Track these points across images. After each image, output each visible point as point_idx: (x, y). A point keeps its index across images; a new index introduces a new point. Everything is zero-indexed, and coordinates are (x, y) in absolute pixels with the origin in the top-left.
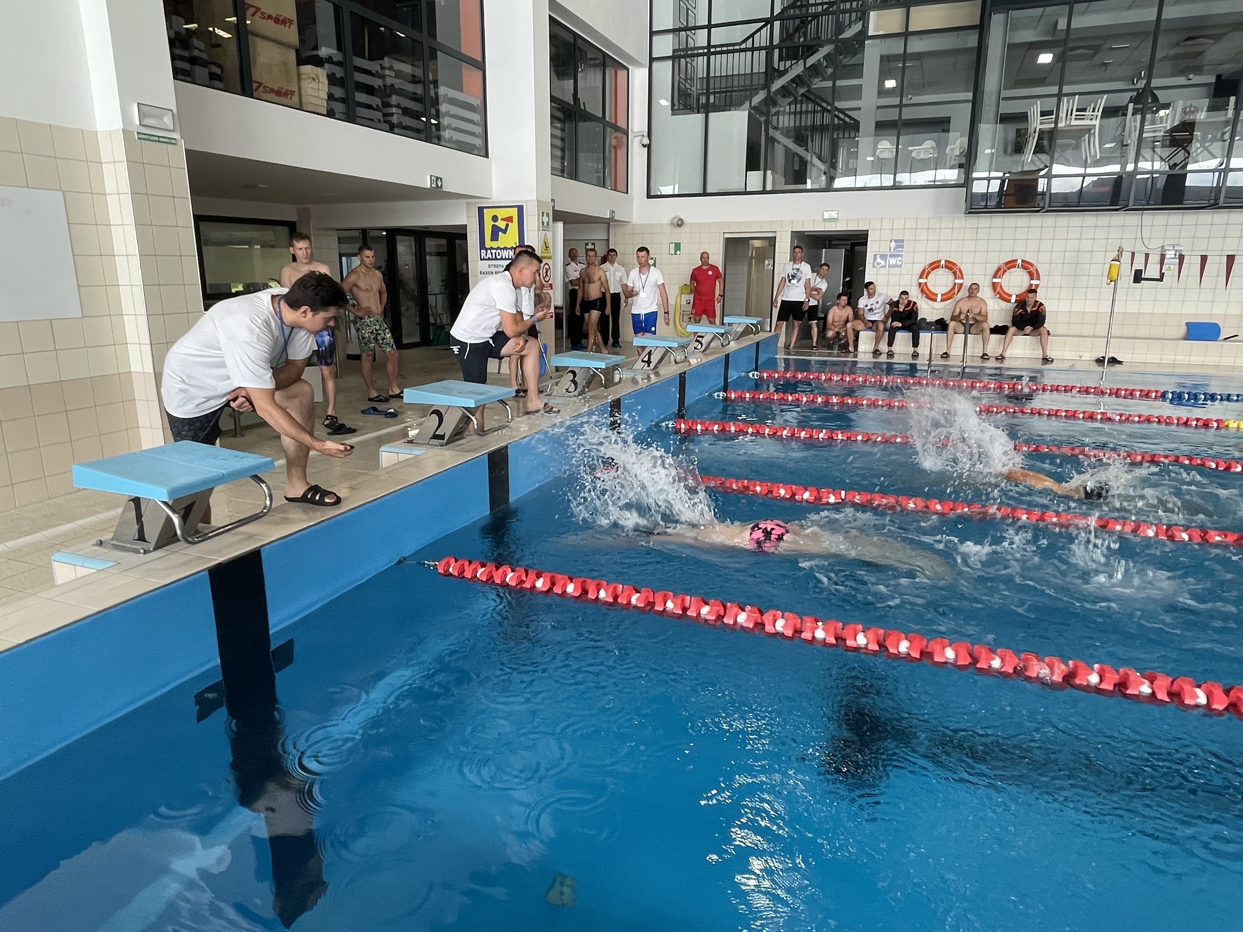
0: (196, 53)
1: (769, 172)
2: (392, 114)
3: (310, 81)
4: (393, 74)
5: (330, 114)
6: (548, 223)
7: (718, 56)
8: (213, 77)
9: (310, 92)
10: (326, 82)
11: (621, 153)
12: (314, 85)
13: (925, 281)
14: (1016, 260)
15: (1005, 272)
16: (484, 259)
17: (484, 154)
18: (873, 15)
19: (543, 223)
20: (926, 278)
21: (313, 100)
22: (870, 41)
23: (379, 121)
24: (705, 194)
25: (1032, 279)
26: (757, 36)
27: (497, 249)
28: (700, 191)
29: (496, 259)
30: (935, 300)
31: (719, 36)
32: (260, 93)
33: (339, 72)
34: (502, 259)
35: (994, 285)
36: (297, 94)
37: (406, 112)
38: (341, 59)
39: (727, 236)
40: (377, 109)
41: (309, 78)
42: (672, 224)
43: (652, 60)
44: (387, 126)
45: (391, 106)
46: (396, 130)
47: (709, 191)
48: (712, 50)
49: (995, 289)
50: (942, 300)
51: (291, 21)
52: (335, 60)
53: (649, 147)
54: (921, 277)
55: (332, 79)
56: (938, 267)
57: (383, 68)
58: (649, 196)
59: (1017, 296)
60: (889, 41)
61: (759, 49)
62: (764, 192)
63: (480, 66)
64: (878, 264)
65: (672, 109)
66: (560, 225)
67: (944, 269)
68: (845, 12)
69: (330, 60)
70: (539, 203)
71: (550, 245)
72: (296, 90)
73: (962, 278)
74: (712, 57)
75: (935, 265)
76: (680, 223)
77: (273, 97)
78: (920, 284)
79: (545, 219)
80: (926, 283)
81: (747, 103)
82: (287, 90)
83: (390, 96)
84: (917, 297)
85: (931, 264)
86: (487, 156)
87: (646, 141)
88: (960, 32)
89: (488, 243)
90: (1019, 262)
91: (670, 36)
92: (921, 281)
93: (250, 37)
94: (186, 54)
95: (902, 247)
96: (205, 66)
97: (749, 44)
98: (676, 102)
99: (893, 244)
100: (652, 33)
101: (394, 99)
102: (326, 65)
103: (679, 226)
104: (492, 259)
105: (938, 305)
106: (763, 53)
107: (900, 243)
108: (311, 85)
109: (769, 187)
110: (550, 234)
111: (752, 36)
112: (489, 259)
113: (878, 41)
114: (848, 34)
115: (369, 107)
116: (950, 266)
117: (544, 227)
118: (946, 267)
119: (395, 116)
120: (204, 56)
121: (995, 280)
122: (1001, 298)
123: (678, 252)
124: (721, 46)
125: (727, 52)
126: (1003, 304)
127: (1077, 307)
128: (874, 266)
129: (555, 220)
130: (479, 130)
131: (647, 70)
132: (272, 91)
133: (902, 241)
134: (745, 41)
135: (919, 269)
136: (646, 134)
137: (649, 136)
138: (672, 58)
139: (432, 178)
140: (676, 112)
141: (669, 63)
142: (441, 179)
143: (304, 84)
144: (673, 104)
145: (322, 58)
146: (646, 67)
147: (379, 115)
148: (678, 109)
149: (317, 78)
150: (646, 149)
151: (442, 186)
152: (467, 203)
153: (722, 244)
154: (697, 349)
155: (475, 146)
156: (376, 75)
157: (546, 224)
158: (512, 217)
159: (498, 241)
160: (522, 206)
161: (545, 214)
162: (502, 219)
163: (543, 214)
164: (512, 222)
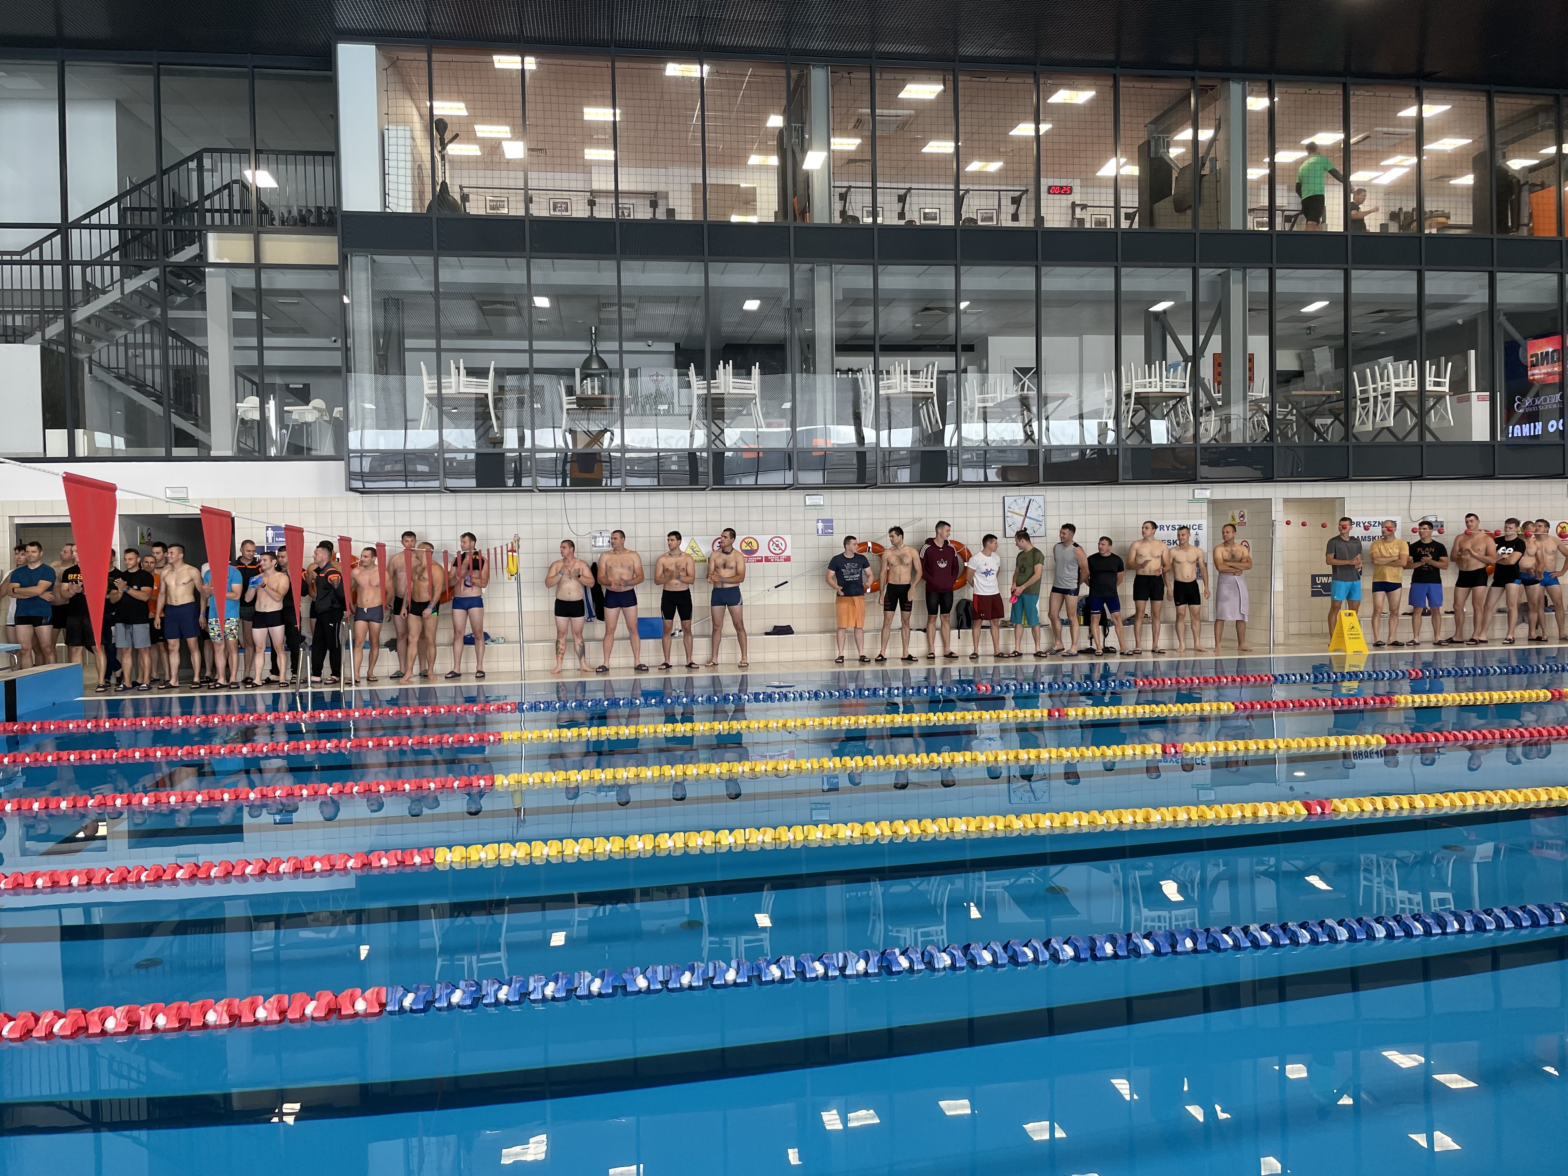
1: (79, 432)
18: (212, 239)
22: (212, 270)
26: (46, 245)
60: (238, 273)
61: (52, 263)
62: (72, 458)
97: (35, 255)
99: (271, 533)
106: (58, 269)
109: (80, 452)
111: (39, 244)
113: (223, 270)
114: (182, 257)
134: (29, 249)
153: (7, 534)
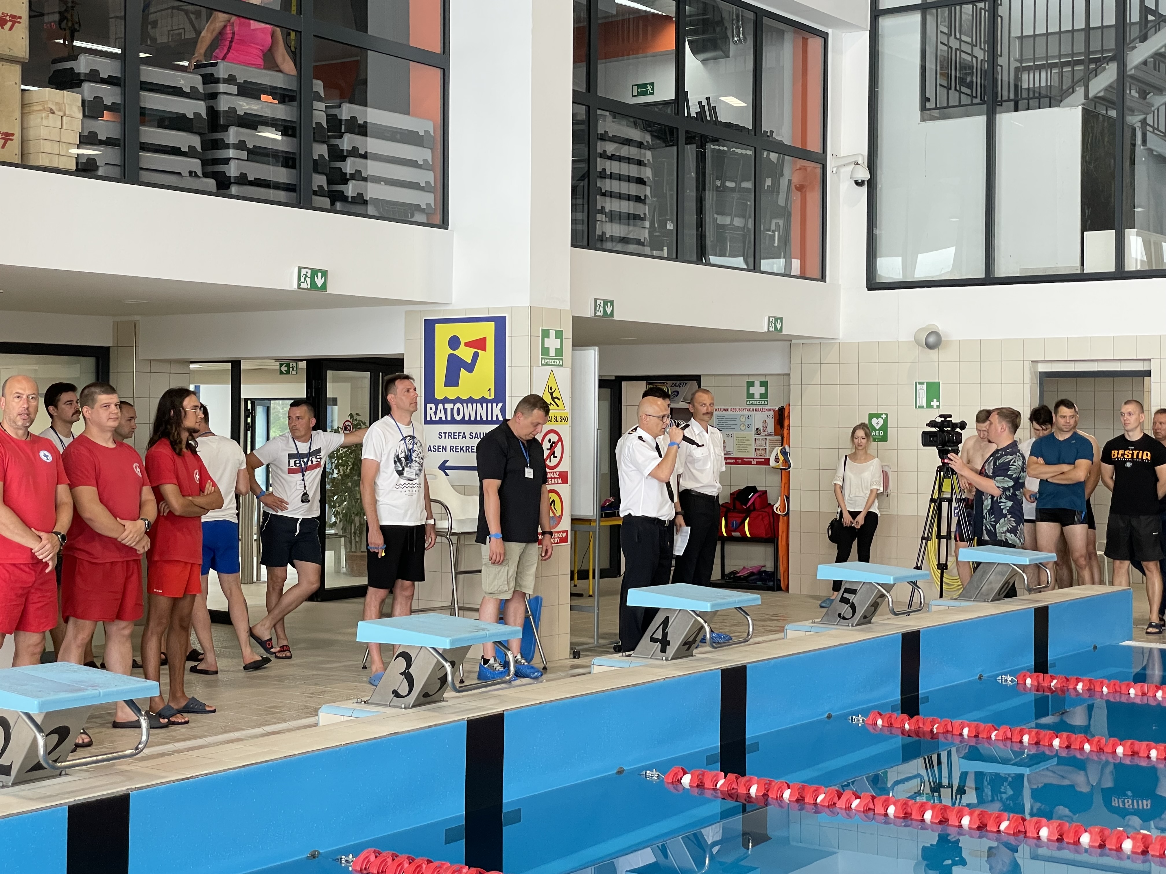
2: (227, 161)
3: (45, 115)
4: (234, 89)
5: (87, 170)
9: (44, 133)
10: (80, 116)
11: (814, 197)
12: (54, 121)
16: (431, 422)
17: (438, 220)
21: (47, 147)
23: (192, 174)
24: (989, 279)
27: (454, 402)
28: (981, 274)
29: (453, 421)
33: (109, 95)
34: (463, 422)
36: (17, 137)
38: (117, 73)
39: (1042, 368)
40: (191, 153)
41: (44, 109)
42: (917, 342)
43: (877, 13)
44: (211, 183)
45: (227, 147)
46: (233, 191)
47: (1001, 270)
52: (104, 75)
53: (870, 185)
55: (92, 109)
58: (873, 285)
62: (1121, 274)
63: (437, 60)
65: (923, 108)
66: (592, 356)
69: (94, 76)
70: (537, 312)
72: (17, 131)
76: (933, 341)
81: (1080, 91)
83: (225, 129)
86: (444, 224)
87: (864, 174)
89: (441, 391)
98: (930, 93)
101: (233, 135)
102: (86, 86)
103: (931, 346)
104: (446, 422)
108: (45, 122)
109: (1131, 263)
110: (562, 372)
112: (440, 422)
115: (176, 151)
119: (233, 163)
123: (935, 403)
130: (426, 177)
131: (866, 35)
136: (863, 160)
137: (872, 164)
138: (923, 8)
139: (304, 271)
140: (936, 113)
141: (916, 18)
142: (325, 273)
143: (34, 120)
144: (924, 99)
145: (79, 74)
146: (864, 29)
147: (195, 164)
148: (936, 108)
149: (60, 110)
150: (865, 188)
151: (325, 285)
152: (406, 312)
153: (1028, 387)
154: (844, 618)
155: (417, 208)
156: (193, 94)
157: (552, 353)
158: (484, 339)
159: (457, 385)
160: (504, 318)
161: (552, 334)
162: (467, 344)
163: (546, 334)
164: (484, 349)
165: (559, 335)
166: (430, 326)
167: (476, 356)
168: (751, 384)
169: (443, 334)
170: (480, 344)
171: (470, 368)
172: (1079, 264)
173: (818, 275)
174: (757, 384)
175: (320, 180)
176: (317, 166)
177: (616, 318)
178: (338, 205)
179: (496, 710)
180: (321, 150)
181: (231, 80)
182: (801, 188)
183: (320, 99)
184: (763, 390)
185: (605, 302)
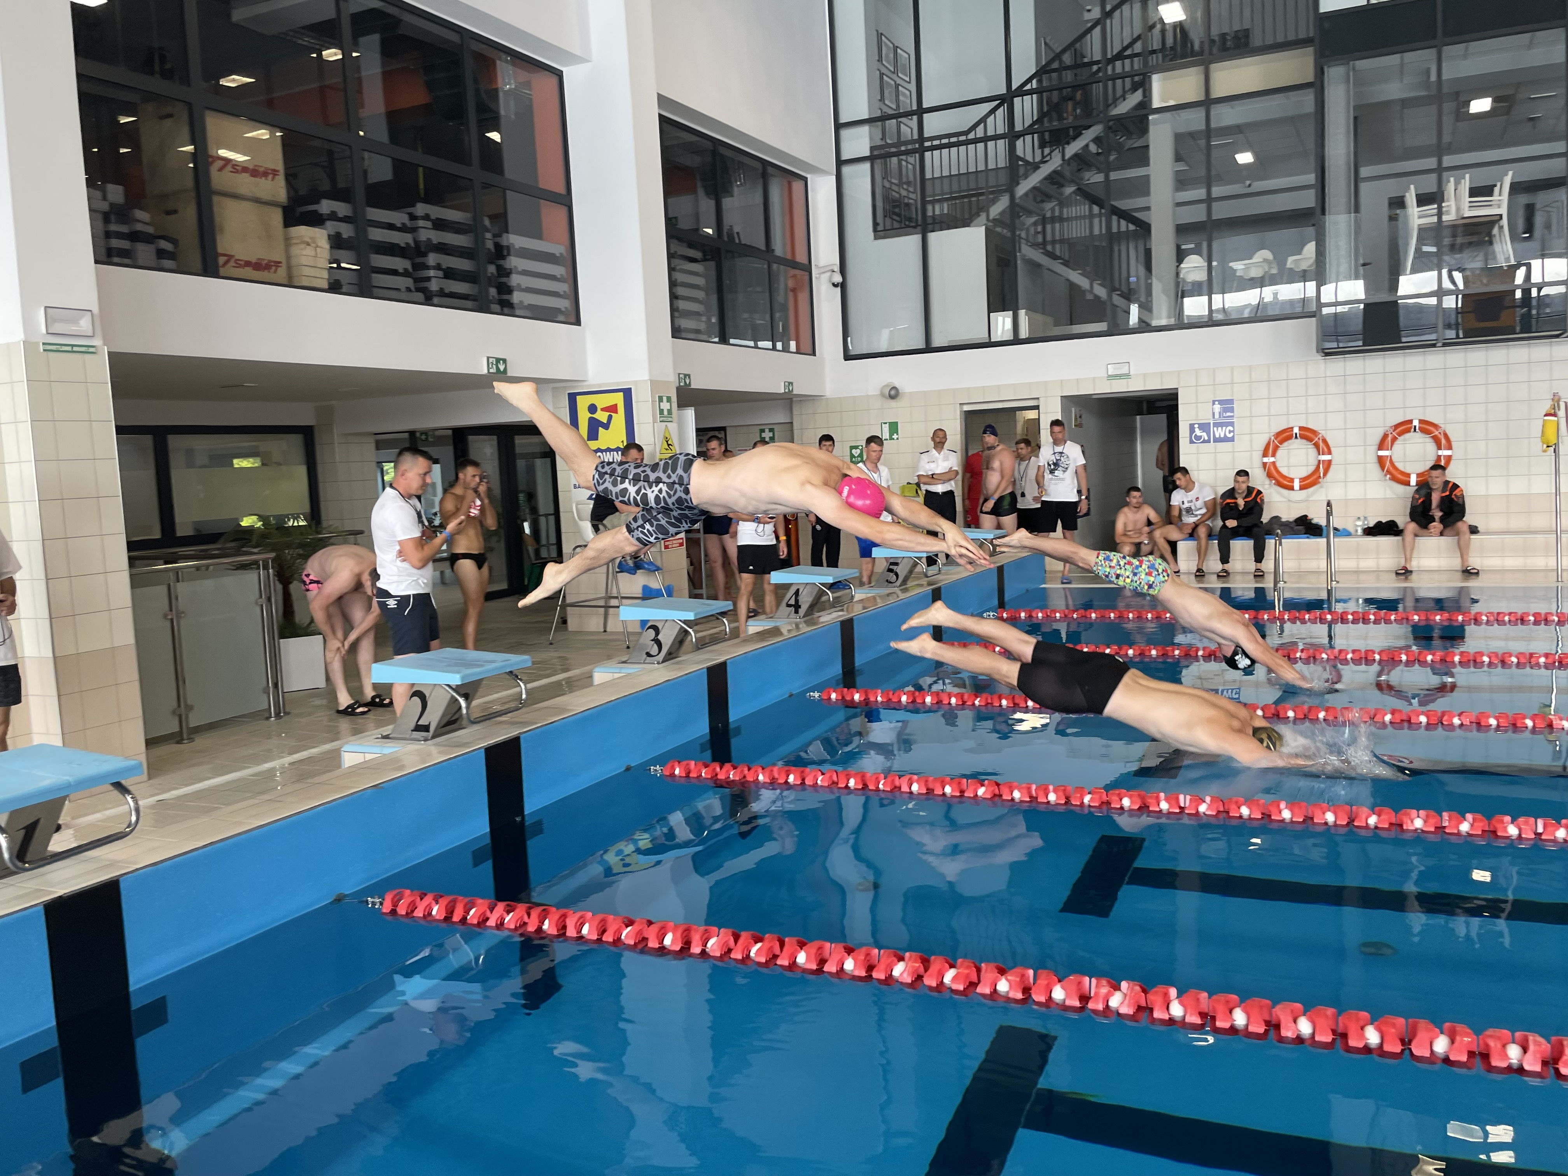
0: (139, 227)
1: (1022, 313)
2: (428, 279)
3: (303, 246)
5: (334, 287)
6: (670, 412)
7: (936, 153)
8: (161, 254)
9: (303, 260)
10: (327, 246)
11: (803, 297)
12: (309, 251)
13: (1272, 459)
14: (1411, 421)
15: (1394, 439)
17: (573, 320)
18: (1157, 82)
19: (661, 411)
20: (1274, 455)
21: (307, 271)
22: (1156, 116)
23: (408, 290)
24: (929, 349)
25: (1439, 448)
26: (990, 120)
28: (921, 345)
30: (1292, 488)
31: (934, 125)
32: (229, 270)
33: (347, 230)
35: (1381, 461)
36: (284, 265)
37: (450, 274)
38: (349, 214)
39: (966, 408)
40: (406, 274)
41: (302, 242)
42: (882, 395)
43: (840, 163)
44: (420, 296)
45: (428, 268)
46: (436, 300)
47: (936, 342)
48: (927, 144)
49: (1383, 468)
50: (1302, 488)
51: (275, 172)
52: (340, 215)
53: (843, 286)
54: (1265, 455)
55: (337, 242)
56: (1290, 438)
57: (413, 217)
58: (848, 357)
59: (1418, 475)
60: (1185, 114)
61: (995, 138)
62: (1016, 341)
63: (565, 200)
64: (1198, 438)
65: (875, 230)
66: (690, 414)
67: (1299, 440)
68: (1114, 78)
69: (333, 216)
70: (655, 384)
71: (675, 441)
72: (283, 260)
73: (1330, 453)
74: (928, 154)
75: (1285, 436)
76: (894, 394)
77: (248, 272)
78: (1265, 464)
79: (665, 406)
80: (1274, 463)
81: (983, 216)
82: (270, 261)
83: (425, 255)
84: (1263, 485)
85: (1278, 435)
86: (578, 322)
87: (838, 279)
88: (1291, 93)
90: (1416, 423)
91: (865, 129)
92: (1266, 460)
93: (216, 199)
94: (124, 229)
95: (1232, 410)
96: (151, 243)
97: (980, 132)
98: (880, 219)
99: (1217, 408)
100: (839, 126)
101: (432, 259)
102: (329, 223)
103: (892, 397)
105: (1298, 495)
106: (1001, 143)
107: (1227, 405)
108: (304, 252)
109: (1024, 333)
110: (673, 427)
111: (983, 120)
113: (1168, 115)
114: (1123, 108)
115: (394, 272)
116: (1308, 434)
117: (664, 416)
118: (1303, 437)
119: (434, 280)
120: (150, 230)
121: (1381, 453)
122: (1394, 479)
123: (895, 436)
124: (940, 137)
125: (949, 146)
126: (1400, 488)
127: (1518, 487)
128: (1191, 442)
129: (682, 405)
130: (564, 288)
131: (833, 178)
132: (248, 264)
133: (1231, 401)
134: (973, 128)
135: (1260, 442)
136: (837, 268)
137: (843, 270)
138: (871, 159)
139: (491, 360)
140: (882, 234)
141: (867, 166)
142: (505, 361)
143: (295, 250)
144: (875, 224)
145: (322, 214)
146: (831, 174)
147: (409, 282)
148: (885, 230)
149: (314, 243)
150: (839, 289)
151: (505, 369)
152: (554, 389)
153: (959, 421)
154: (891, 583)
155: (558, 311)
156: (403, 229)
157: (666, 413)
158: (616, 405)
159: (597, 439)
160: (630, 389)
161: (665, 399)
162: (603, 410)
163: (661, 399)
164: (616, 412)
165: (669, 399)
166: (572, 398)
167: (610, 418)
168: (763, 431)
169: (583, 403)
170: (613, 409)
171: (606, 426)
172: (987, 335)
173: (811, 352)
174: (767, 430)
175: (493, 291)
176: (490, 282)
177: (692, 387)
178: (506, 310)
179: (721, 659)
180: (492, 269)
181: (427, 217)
182: (794, 290)
183: (488, 231)
184: (771, 434)
185: (685, 375)
